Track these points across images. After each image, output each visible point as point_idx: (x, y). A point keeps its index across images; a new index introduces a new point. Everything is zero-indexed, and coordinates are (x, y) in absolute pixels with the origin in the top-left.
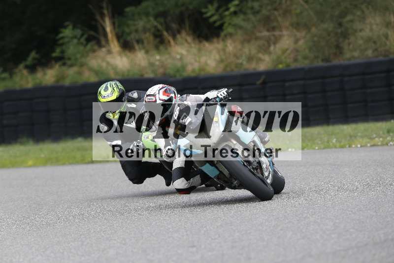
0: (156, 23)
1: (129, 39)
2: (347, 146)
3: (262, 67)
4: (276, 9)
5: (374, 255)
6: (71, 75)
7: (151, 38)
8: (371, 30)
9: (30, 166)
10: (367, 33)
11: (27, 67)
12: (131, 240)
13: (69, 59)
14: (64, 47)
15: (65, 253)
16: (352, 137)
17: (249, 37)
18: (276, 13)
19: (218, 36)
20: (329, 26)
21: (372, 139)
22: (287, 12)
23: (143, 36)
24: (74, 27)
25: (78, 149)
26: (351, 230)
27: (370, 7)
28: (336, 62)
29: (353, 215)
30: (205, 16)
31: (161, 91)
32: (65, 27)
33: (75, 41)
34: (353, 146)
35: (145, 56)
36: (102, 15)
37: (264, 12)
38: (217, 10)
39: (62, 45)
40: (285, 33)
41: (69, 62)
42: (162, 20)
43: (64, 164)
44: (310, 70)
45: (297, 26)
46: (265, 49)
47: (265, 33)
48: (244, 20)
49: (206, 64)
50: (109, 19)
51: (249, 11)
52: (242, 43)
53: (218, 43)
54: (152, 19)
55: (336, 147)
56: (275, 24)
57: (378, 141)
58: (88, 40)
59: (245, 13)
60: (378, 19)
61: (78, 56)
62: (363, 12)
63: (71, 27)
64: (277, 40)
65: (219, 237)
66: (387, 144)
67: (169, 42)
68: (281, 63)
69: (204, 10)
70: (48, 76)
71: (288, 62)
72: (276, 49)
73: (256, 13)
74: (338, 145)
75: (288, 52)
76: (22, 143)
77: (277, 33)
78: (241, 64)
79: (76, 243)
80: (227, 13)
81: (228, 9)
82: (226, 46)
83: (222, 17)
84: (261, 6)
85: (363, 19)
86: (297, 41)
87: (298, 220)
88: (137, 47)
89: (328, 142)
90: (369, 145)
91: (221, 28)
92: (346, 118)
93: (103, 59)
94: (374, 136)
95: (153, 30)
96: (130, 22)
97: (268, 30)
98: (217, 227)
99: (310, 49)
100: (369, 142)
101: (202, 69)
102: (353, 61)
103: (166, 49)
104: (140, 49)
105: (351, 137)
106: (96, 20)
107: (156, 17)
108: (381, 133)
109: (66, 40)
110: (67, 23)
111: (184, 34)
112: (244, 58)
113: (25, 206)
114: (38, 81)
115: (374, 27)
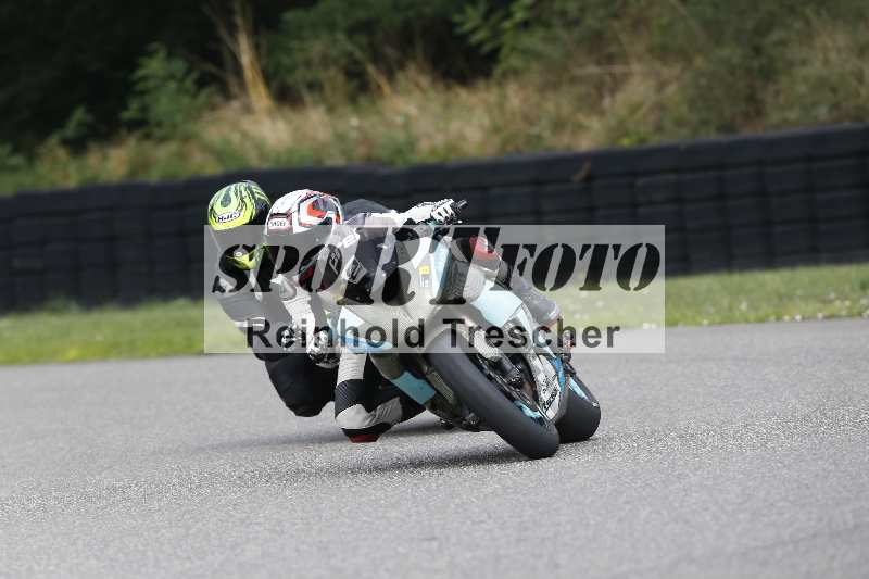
0: (349, 47)
1: (290, 80)
2: (773, 318)
3: (585, 144)
4: (616, 16)
5: (833, 558)
6: (163, 161)
7: (341, 79)
8: (826, 62)
9: (73, 361)
10: (815, 69)
11: (65, 142)
12: (296, 524)
13: (159, 124)
14: (148, 99)
15: (150, 553)
16: (783, 299)
17: (557, 77)
18: (616, 24)
19: (487, 74)
20: (732, 52)
21: (826, 302)
22: (639, 23)
23: (322, 75)
24: (170, 55)
25: (179, 324)
26: (781, 504)
27: (823, 12)
28: (747, 132)
29: (785, 471)
30: (459, 31)
31: (305, 206)
32: (151, 55)
33: (172, 85)
34: (787, 318)
35: (326, 119)
36: (232, 29)
37: (590, 21)
38: (487, 16)
39: (142, 93)
40: (636, 67)
41: (158, 132)
42: (363, 39)
43: (146, 356)
44: (693, 151)
45: (662, 53)
46: (592, 104)
47: (592, 69)
48: (545, 40)
49: (462, 137)
50: (248, 37)
51: (555, 21)
52: (542, 90)
53: (488, 89)
54: (341, 36)
55: (747, 321)
56: (613, 49)
57: (840, 306)
58: (201, 83)
59: (547, 25)
60: (842, 39)
61: (179, 118)
62: (807, 22)
63: (162, 54)
64: (617, 83)
65: (490, 517)
66: (860, 314)
67: (379, 87)
68: (626, 134)
69: (457, 18)
70: (113, 163)
71: (643, 132)
72: (617, 104)
73: (572, 24)
74: (752, 316)
75: (644, 109)
76: (54, 311)
77: (618, 69)
78: (539, 137)
79: (174, 530)
80: (507, 24)
81: (508, 16)
82: (505, 96)
83: (497, 33)
84: (582, 10)
85: (808, 37)
86: (661, 86)
87: (663, 482)
88: (308, 97)
89: (730, 309)
90: (820, 315)
91: (493, 56)
92: (771, 256)
93: (235, 126)
94: (833, 295)
95: (343, 61)
96: (295, 44)
97: (599, 63)
98: (486, 496)
99: (692, 103)
100: (820, 311)
101: (451, 148)
102: (785, 132)
103: (373, 103)
104: (316, 104)
105: (781, 297)
106: (218, 40)
107: (351, 32)
108: (847, 289)
109: (151, 84)
110: (154, 46)
111: (412, 70)
112: (545, 122)
113: (62, 449)
114: (89, 174)
115: (833, 56)
